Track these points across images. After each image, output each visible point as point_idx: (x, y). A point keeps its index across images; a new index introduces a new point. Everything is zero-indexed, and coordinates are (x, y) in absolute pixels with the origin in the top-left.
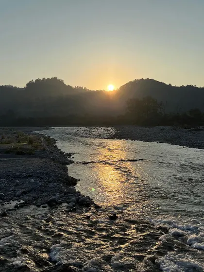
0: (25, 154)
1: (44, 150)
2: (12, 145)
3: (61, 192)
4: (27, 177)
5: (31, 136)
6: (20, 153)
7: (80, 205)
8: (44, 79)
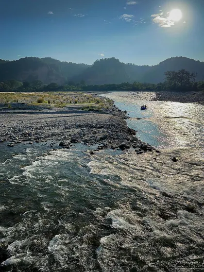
0: (95, 111)
1: (108, 108)
2: (86, 104)
3: (128, 140)
4: (100, 128)
5: (97, 98)
6: (91, 110)
7: (144, 150)
8: (106, 59)
